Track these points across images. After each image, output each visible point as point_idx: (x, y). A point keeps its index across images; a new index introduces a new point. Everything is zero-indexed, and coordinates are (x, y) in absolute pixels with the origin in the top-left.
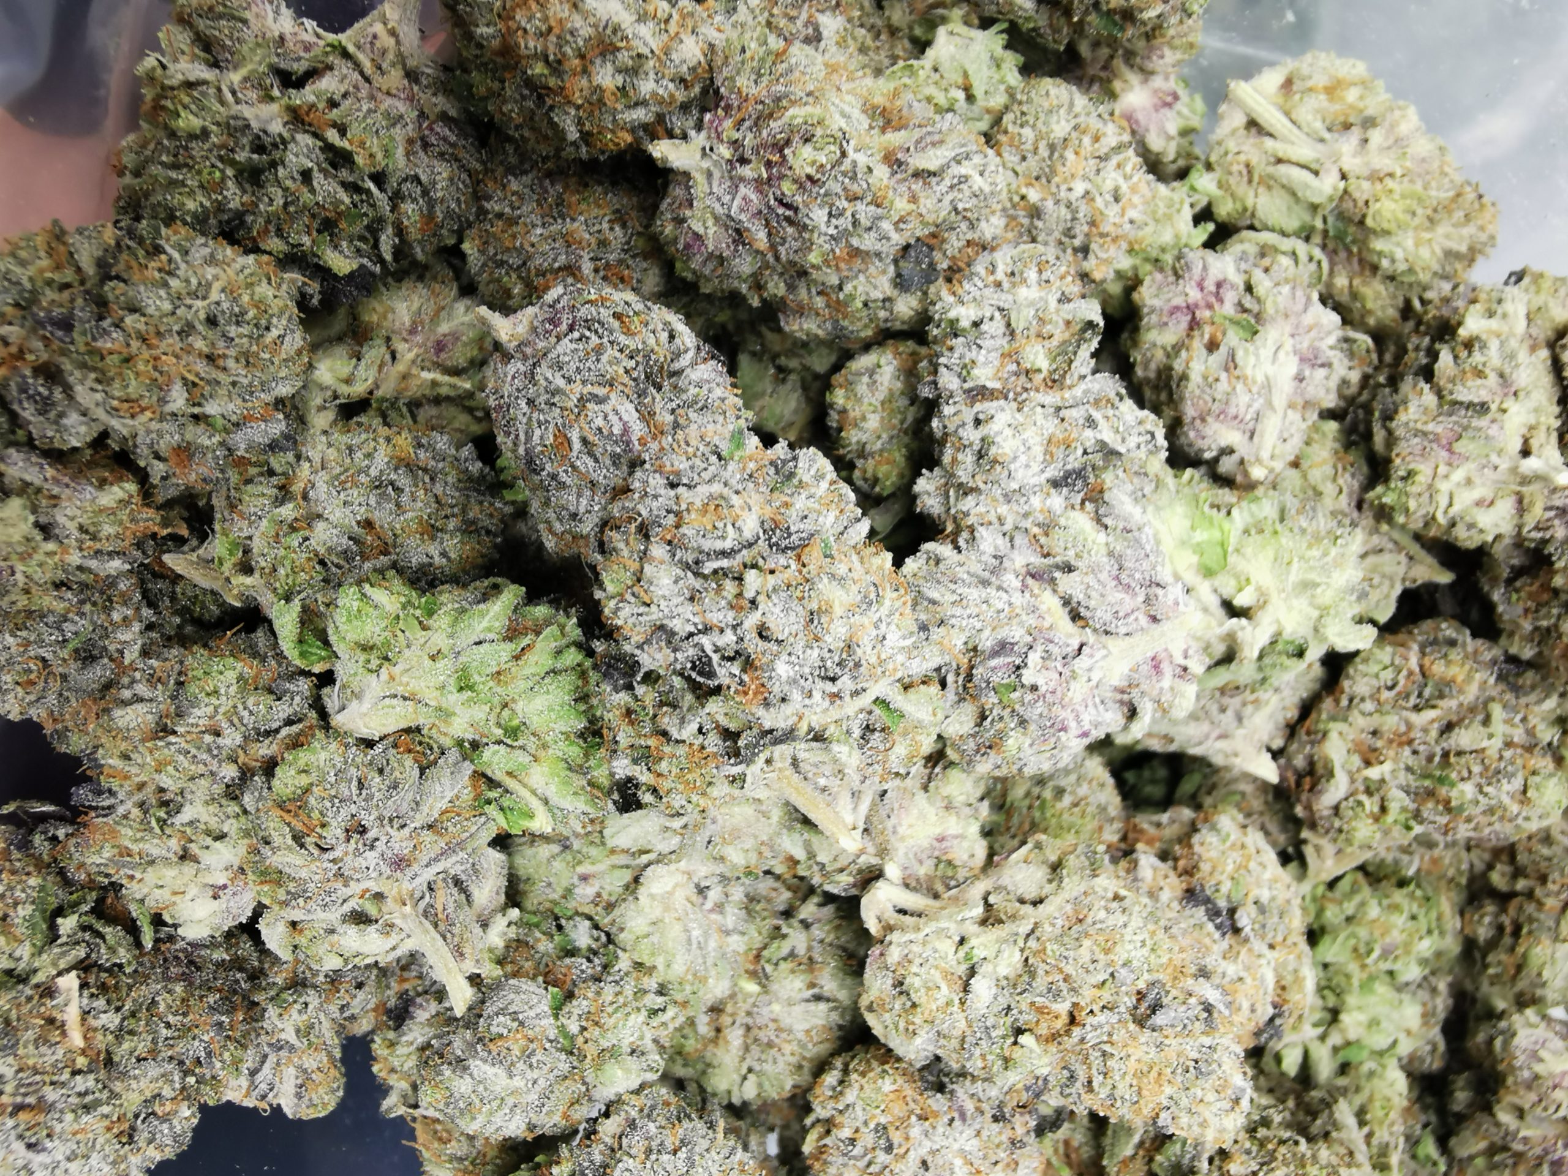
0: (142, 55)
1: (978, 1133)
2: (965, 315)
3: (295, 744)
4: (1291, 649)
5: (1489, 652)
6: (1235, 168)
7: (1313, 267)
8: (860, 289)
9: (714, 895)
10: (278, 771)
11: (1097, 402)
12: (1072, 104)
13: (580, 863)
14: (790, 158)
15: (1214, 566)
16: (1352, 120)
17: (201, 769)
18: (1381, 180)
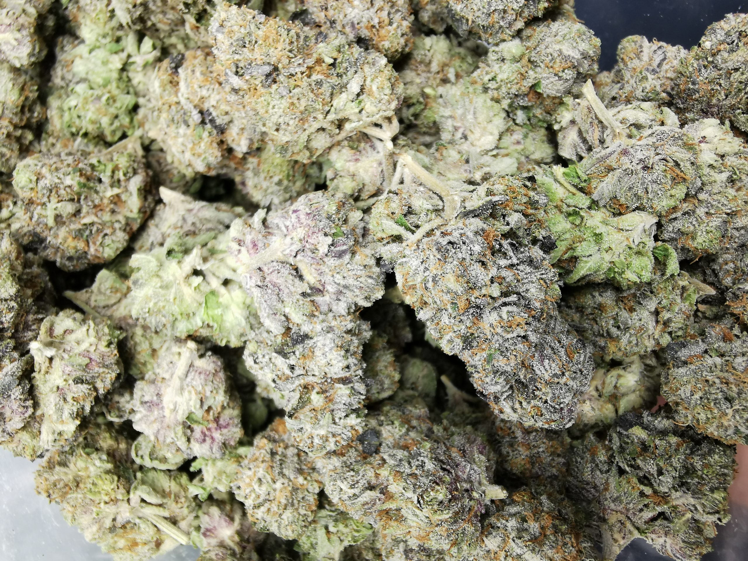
0: (728, 524)
1: (345, 16)
2: (353, 420)
3: (675, 209)
4: (173, 254)
5: (49, 253)
6: (183, 500)
7: (140, 453)
8: (397, 430)
9: (459, 135)
10: (683, 196)
11: (287, 379)
12: (279, 527)
13: (523, 150)
14: (448, 493)
15: (211, 296)
16: (122, 531)
17: (715, 197)
18: (112, 500)
